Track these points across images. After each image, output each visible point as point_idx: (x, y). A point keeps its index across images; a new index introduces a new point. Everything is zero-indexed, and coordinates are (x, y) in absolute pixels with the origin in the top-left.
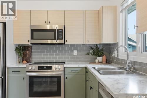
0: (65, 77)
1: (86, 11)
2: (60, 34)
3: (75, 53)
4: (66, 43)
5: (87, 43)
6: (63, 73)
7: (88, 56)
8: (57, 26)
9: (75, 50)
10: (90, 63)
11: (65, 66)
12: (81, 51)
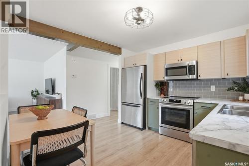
0: (195, 112)
1: (224, 41)
2: (191, 69)
3: (213, 88)
4: (199, 78)
5: (227, 77)
6: (192, 107)
7: (228, 92)
8: (188, 63)
9: (213, 85)
10: (231, 101)
11: (195, 101)
12: (220, 87)
